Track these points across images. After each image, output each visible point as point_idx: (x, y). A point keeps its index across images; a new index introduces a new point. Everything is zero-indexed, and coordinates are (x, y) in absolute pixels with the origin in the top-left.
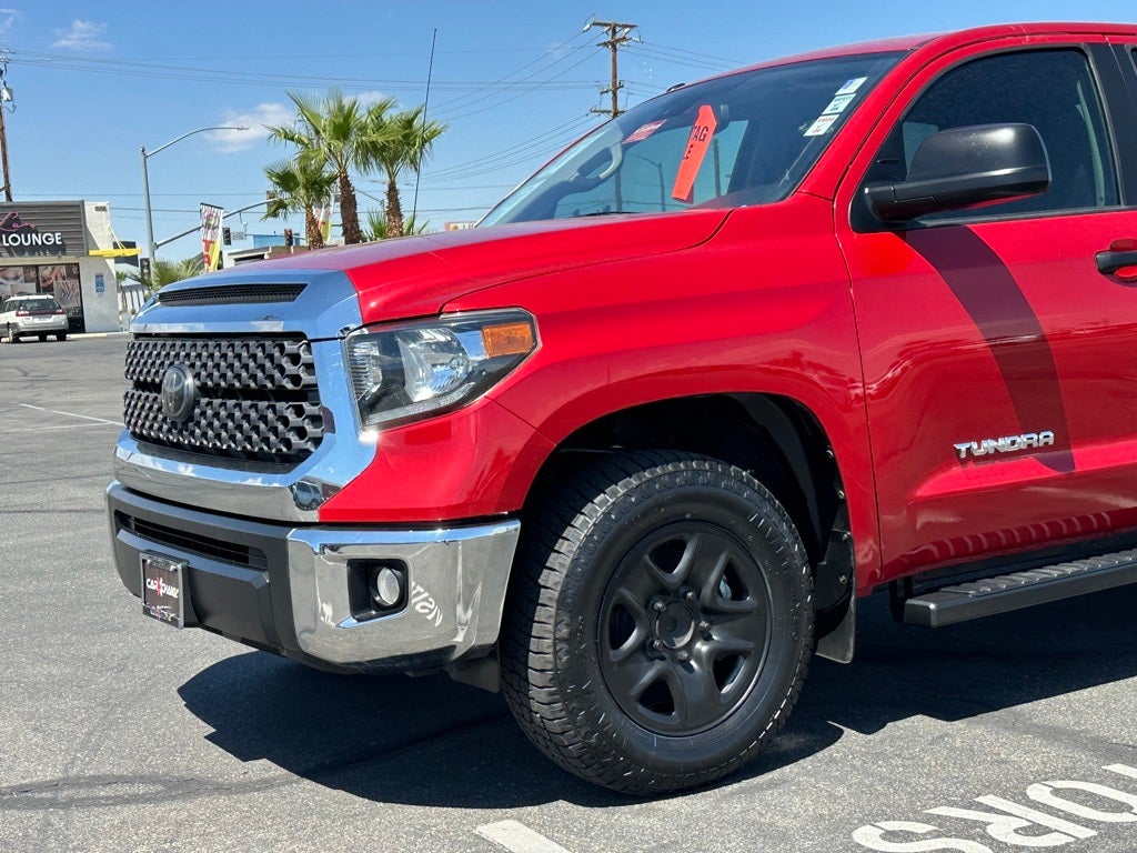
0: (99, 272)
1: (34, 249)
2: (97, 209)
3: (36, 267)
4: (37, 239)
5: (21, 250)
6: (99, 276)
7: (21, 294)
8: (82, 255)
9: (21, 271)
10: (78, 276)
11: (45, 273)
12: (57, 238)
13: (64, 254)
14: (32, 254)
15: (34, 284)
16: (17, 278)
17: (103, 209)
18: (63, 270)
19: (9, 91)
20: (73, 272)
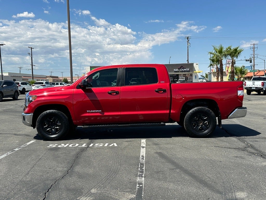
0: (196, 75)
1: (185, 71)
2: (196, 64)
3: (185, 74)
4: (185, 70)
5: (182, 71)
6: (196, 76)
7: (183, 79)
8: (192, 72)
9: (183, 75)
10: (192, 76)
11: (187, 75)
12: (188, 70)
13: (190, 72)
14: (184, 72)
15: (185, 77)
16: (182, 76)
17: (197, 64)
18: (190, 75)
19: (190, 44)
20: (191, 75)
